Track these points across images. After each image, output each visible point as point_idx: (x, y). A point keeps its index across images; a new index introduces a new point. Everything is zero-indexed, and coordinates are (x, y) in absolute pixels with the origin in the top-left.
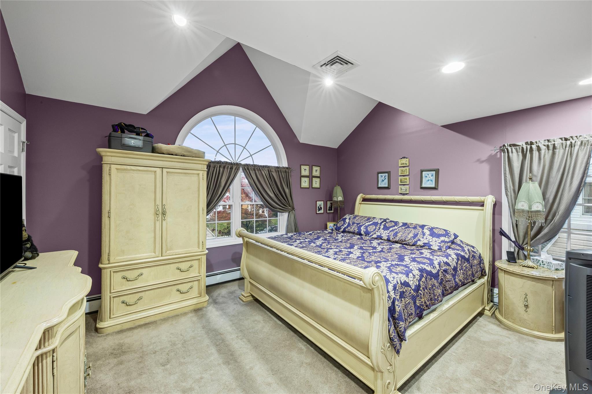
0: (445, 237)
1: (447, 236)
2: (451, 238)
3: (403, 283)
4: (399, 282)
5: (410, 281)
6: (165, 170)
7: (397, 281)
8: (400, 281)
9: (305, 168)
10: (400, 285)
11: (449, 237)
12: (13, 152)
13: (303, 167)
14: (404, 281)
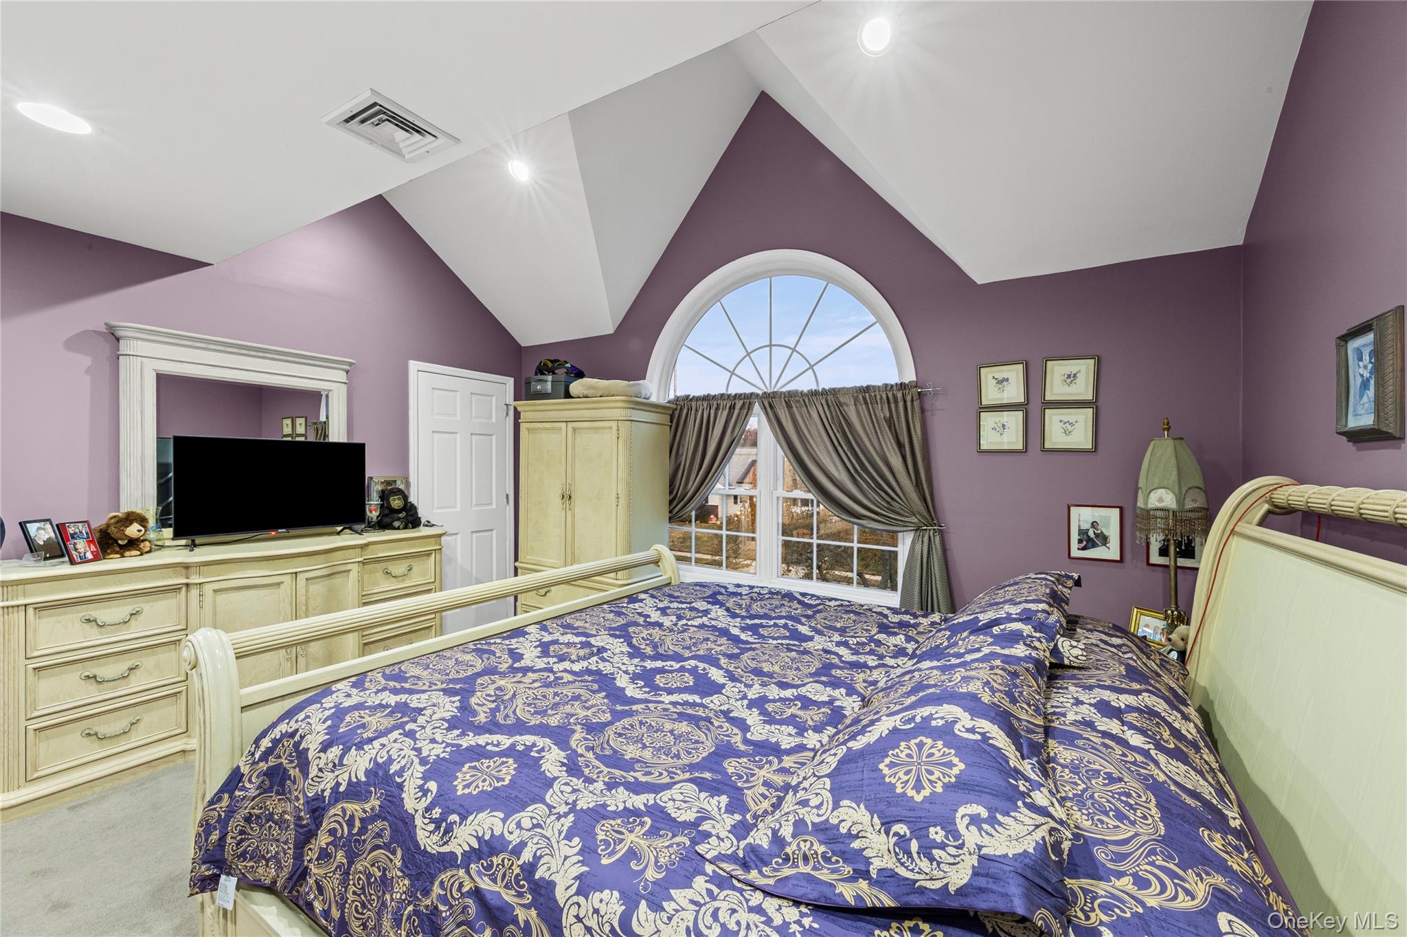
0: (887, 825)
1: (901, 828)
2: (924, 864)
3: (537, 877)
4: (526, 856)
5: (577, 917)
6: (571, 425)
7: (523, 845)
8: (537, 859)
9: (1000, 376)
10: (517, 871)
11: (914, 846)
12: (491, 418)
13: (988, 375)
14: (547, 876)
